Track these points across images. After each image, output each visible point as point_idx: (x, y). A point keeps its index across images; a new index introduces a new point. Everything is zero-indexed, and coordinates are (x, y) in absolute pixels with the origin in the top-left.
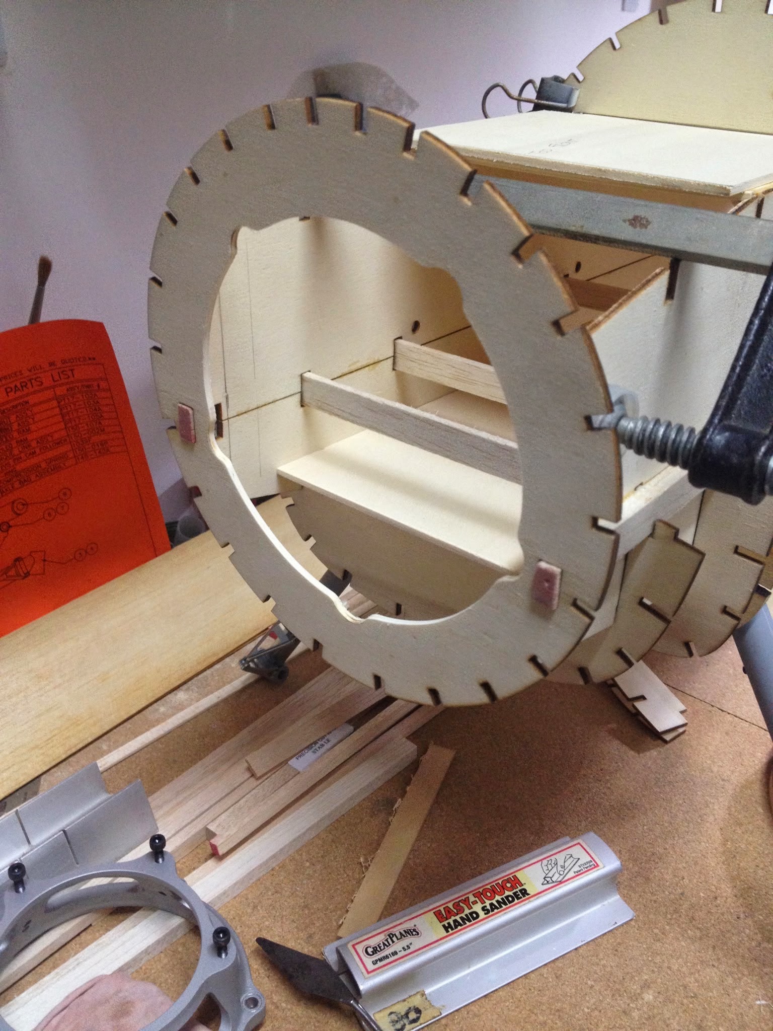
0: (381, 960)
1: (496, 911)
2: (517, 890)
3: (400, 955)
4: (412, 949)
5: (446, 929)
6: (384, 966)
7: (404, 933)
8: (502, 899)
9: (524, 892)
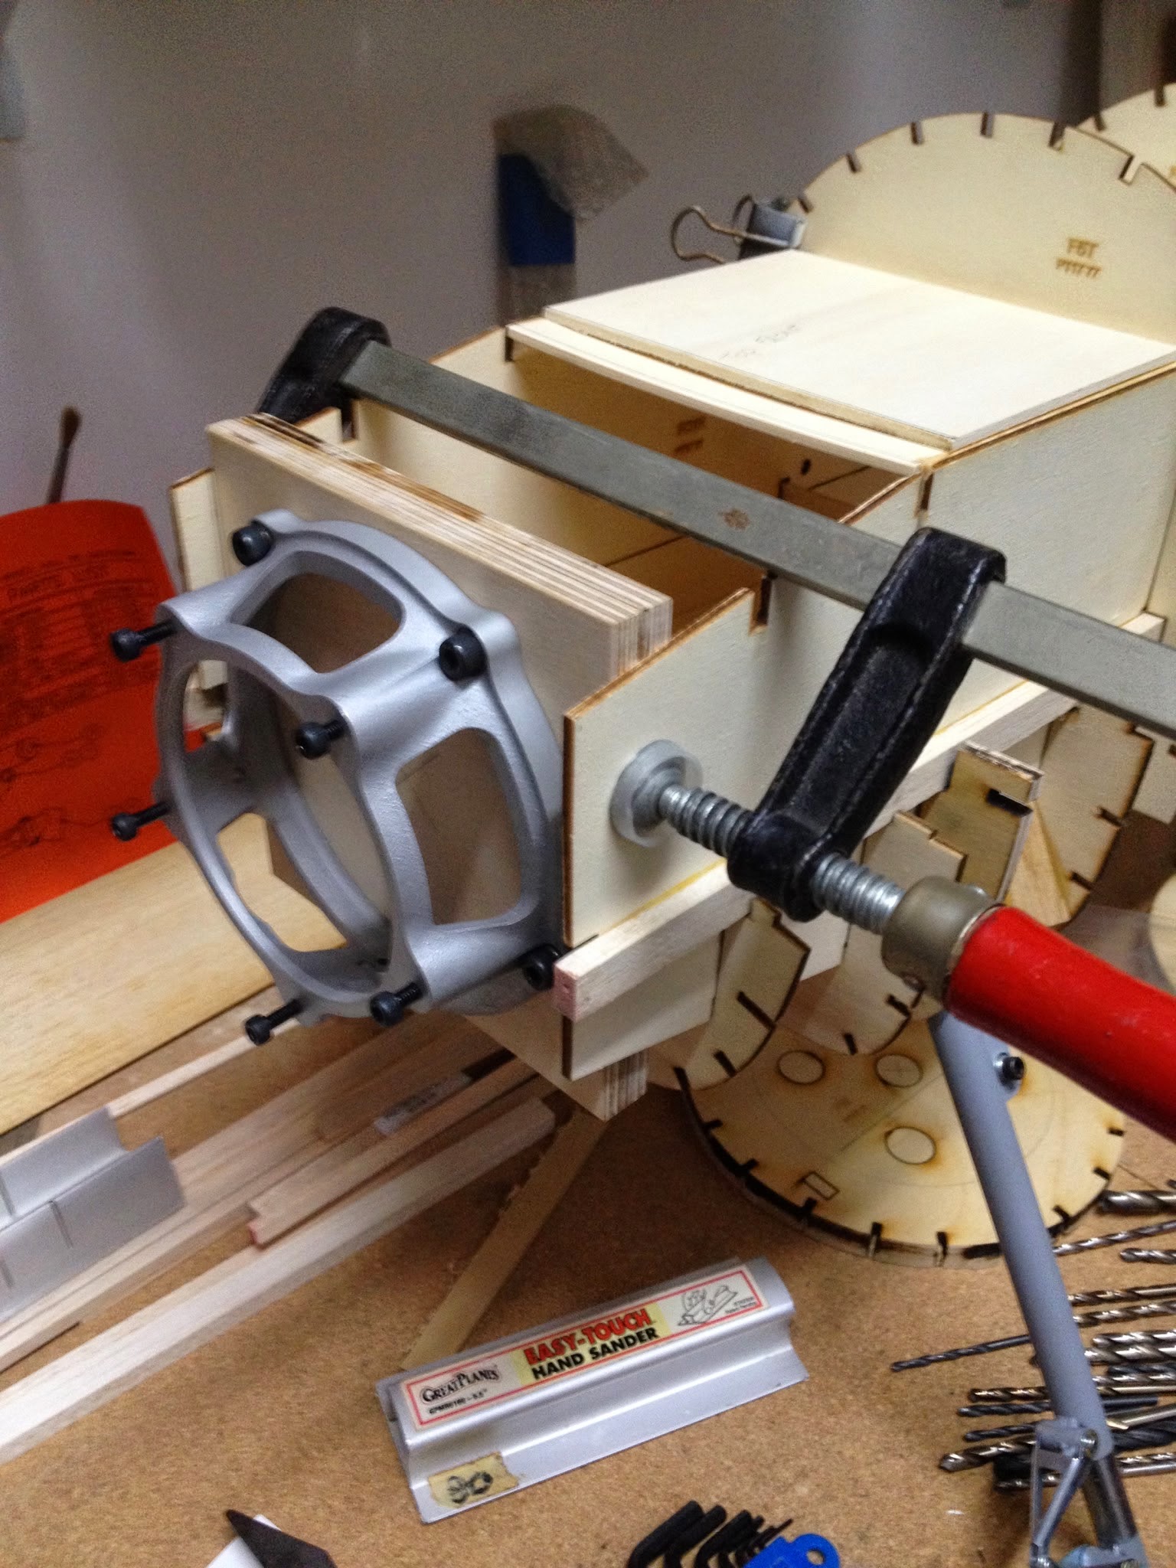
0: (440, 1408)
1: (608, 1355)
2: (642, 1329)
3: (468, 1403)
4: (486, 1396)
5: (536, 1373)
6: (445, 1416)
7: (478, 1375)
8: (620, 1340)
9: (652, 1333)
